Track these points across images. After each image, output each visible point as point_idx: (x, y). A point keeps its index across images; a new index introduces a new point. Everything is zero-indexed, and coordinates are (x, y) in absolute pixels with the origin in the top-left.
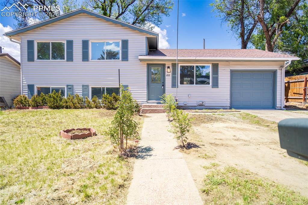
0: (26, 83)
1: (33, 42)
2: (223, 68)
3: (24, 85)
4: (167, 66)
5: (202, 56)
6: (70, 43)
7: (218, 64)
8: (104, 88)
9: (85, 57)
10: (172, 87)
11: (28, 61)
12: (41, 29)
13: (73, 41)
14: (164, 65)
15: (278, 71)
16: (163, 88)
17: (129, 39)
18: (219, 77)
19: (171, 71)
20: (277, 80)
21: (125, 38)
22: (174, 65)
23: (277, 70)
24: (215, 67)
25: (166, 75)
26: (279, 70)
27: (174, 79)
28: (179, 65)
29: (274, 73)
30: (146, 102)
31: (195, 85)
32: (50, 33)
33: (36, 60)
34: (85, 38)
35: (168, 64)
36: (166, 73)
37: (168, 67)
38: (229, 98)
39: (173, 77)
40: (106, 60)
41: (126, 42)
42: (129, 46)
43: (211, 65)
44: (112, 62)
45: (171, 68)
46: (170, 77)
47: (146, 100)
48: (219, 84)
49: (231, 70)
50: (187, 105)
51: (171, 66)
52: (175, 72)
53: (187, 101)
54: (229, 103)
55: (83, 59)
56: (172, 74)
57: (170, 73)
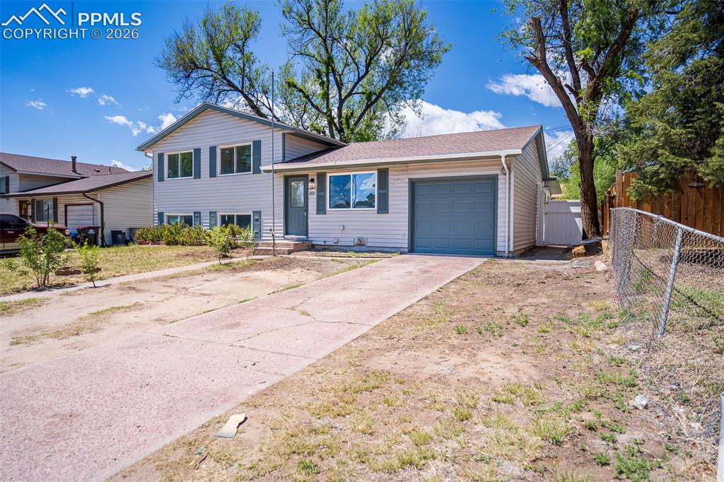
0: (156, 209)
1: (163, 155)
2: (397, 177)
3: (154, 213)
4: (310, 178)
6: (198, 153)
7: (388, 169)
8: (234, 215)
9: (213, 172)
10: (317, 214)
11: (158, 181)
12: (170, 137)
13: (200, 149)
14: (306, 177)
15: (499, 177)
16: (306, 214)
17: (262, 139)
18: (390, 194)
21: (258, 137)
22: (320, 176)
23: (497, 175)
25: (310, 193)
26: (503, 174)
27: (320, 199)
28: (328, 176)
29: (493, 180)
30: (283, 237)
31: (351, 208)
32: (179, 140)
33: (166, 179)
34: (214, 144)
35: (312, 175)
36: (309, 190)
37: (312, 180)
38: (407, 233)
39: (318, 196)
40: (235, 174)
41: (257, 144)
42: (262, 150)
43: (376, 172)
44: (243, 176)
45: (316, 181)
46: (315, 196)
47: (282, 235)
48: (390, 206)
49: (409, 179)
50: (339, 244)
51: (315, 178)
52: (321, 188)
53: (339, 236)
54: (407, 242)
55: (210, 173)
56: (318, 191)
57: (315, 190)
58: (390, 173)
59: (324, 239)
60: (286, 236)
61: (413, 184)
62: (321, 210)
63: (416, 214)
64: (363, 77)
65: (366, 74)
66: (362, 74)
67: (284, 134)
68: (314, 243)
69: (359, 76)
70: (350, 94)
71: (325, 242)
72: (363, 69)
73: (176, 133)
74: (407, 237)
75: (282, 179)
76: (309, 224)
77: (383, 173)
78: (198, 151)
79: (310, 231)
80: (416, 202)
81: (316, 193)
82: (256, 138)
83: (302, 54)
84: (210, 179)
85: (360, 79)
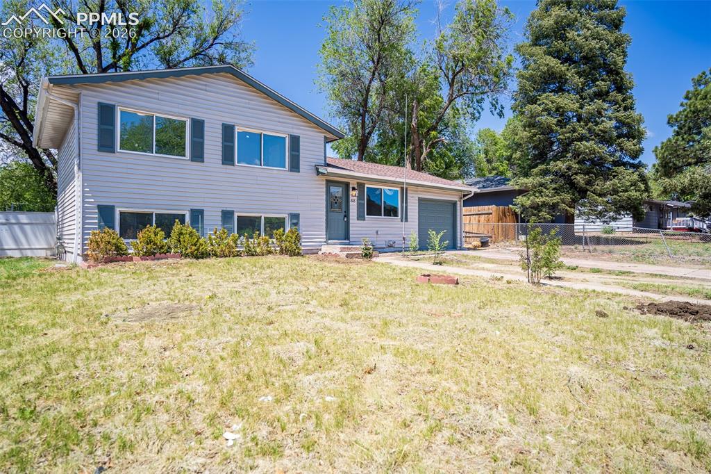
0: (92, 200)
1: (112, 108)
2: (412, 196)
3: (86, 205)
4: (351, 186)
5: (385, 175)
6: (198, 126)
7: (408, 188)
8: (261, 217)
9: (228, 158)
10: (358, 220)
11: (99, 150)
12: (133, 84)
13: (204, 121)
14: (347, 185)
16: (345, 220)
17: (301, 136)
18: (409, 207)
19: (357, 195)
21: (296, 132)
23: (457, 201)
24: (404, 191)
25: (350, 200)
26: (459, 201)
27: (360, 206)
29: (454, 204)
30: (325, 242)
31: (383, 217)
32: (156, 96)
33: (119, 150)
34: (229, 121)
35: (353, 183)
36: (351, 198)
37: (354, 189)
40: (263, 167)
41: (296, 139)
42: (301, 147)
43: (399, 189)
45: (356, 190)
46: (356, 203)
47: (325, 240)
48: (408, 217)
49: (419, 198)
51: (356, 187)
52: (361, 197)
53: (374, 240)
54: (418, 243)
55: (224, 160)
56: (358, 199)
57: (355, 198)
58: (408, 192)
60: (329, 241)
62: (360, 216)
76: (351, 228)
78: (199, 123)
79: (351, 236)
82: (292, 131)
84: (222, 166)
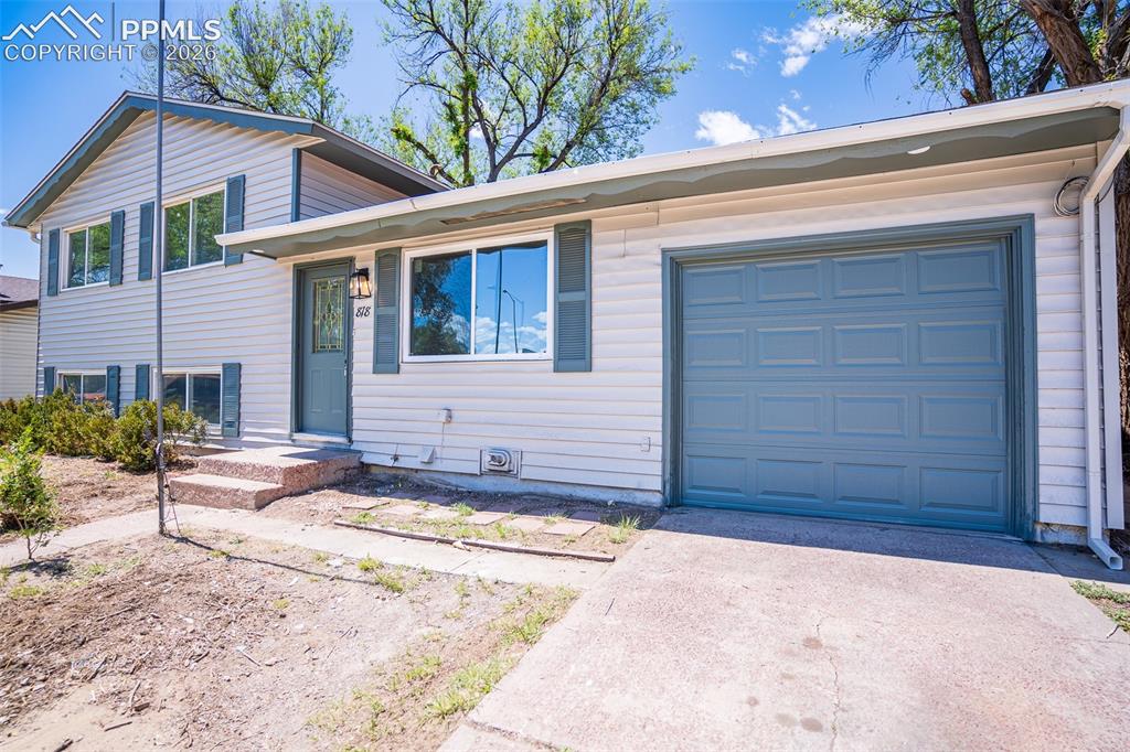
0: (43, 362)
2: (619, 248)
3: (39, 369)
4: (358, 267)
6: (117, 223)
7: (588, 222)
8: (186, 375)
9: (144, 268)
10: (374, 371)
11: (48, 295)
13: (123, 212)
14: (348, 265)
15: (1039, 225)
16: (346, 374)
17: (247, 172)
18: (596, 305)
19: (373, 293)
20: (1041, 301)
21: (240, 169)
22: (387, 260)
23: (1031, 217)
24: (574, 242)
25: (356, 311)
26: (1055, 213)
27: (385, 327)
28: (407, 256)
29: (1008, 242)
30: (289, 437)
31: (472, 355)
34: (150, 197)
35: (363, 257)
36: (356, 303)
37: (363, 273)
38: (657, 438)
39: (378, 318)
40: (191, 268)
41: (237, 186)
42: (248, 201)
43: (549, 236)
44: (203, 274)
45: (372, 275)
46: (370, 320)
47: (287, 432)
48: (596, 348)
49: (664, 251)
50: (437, 466)
51: (372, 266)
52: (387, 295)
53: (436, 440)
54: (658, 468)
55: (141, 271)
56: (377, 306)
57: (370, 302)
58: (596, 235)
59: (392, 450)
60: (297, 436)
61: (677, 267)
62: (386, 361)
63: (686, 373)
64: (534, 126)
65: (538, 121)
66: (531, 121)
67: (299, 152)
68: (367, 459)
69: (525, 125)
70: (510, 156)
71: (396, 458)
72: (532, 114)
73: (83, 179)
74: (657, 452)
75: (290, 275)
76: (356, 401)
77: (573, 237)
78: (119, 218)
79: (356, 423)
80: (688, 333)
81: (372, 311)
82: (234, 170)
83: (423, 83)
84: (140, 284)
85: (528, 130)
